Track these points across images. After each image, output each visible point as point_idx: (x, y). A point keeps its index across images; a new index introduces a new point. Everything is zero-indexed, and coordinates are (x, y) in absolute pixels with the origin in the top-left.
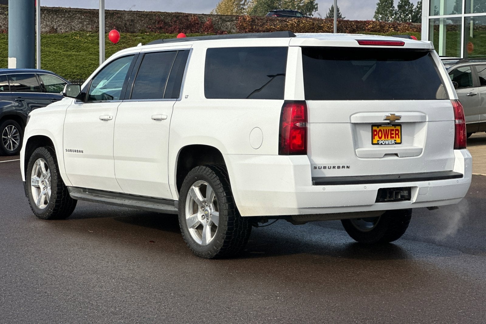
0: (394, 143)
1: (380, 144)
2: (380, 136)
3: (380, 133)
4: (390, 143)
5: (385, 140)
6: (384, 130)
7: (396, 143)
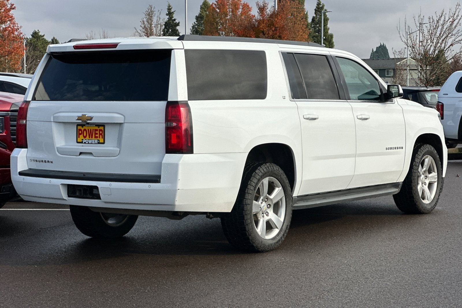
0: (97, 143)
1: (84, 143)
2: (85, 135)
3: (85, 132)
4: (93, 143)
5: (88, 140)
6: (88, 130)
7: (99, 143)
